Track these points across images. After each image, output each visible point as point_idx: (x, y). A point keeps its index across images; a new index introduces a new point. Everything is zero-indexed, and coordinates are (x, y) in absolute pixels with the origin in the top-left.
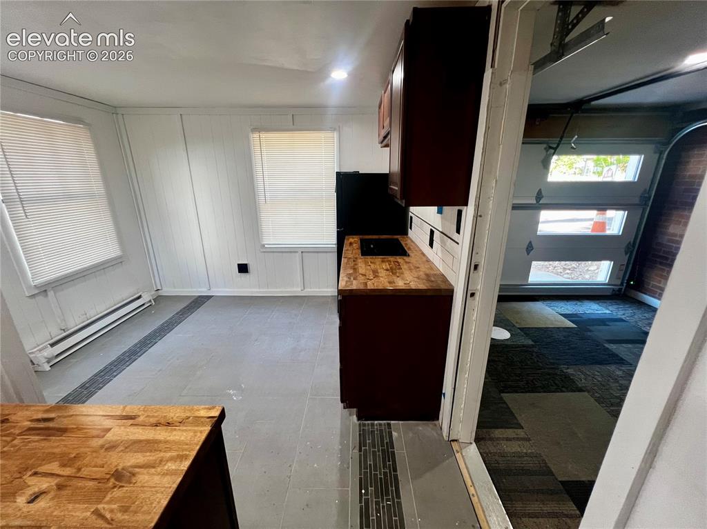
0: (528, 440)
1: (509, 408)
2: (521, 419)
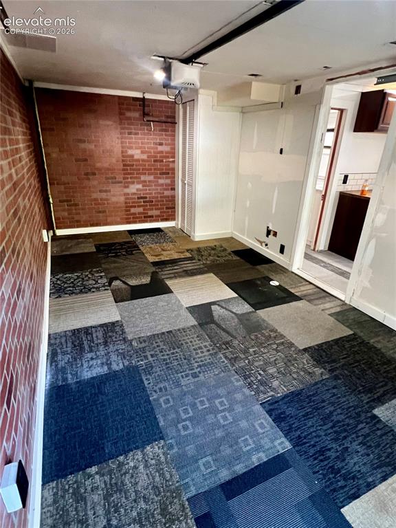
0: (323, 310)
1: (343, 324)
2: (332, 319)
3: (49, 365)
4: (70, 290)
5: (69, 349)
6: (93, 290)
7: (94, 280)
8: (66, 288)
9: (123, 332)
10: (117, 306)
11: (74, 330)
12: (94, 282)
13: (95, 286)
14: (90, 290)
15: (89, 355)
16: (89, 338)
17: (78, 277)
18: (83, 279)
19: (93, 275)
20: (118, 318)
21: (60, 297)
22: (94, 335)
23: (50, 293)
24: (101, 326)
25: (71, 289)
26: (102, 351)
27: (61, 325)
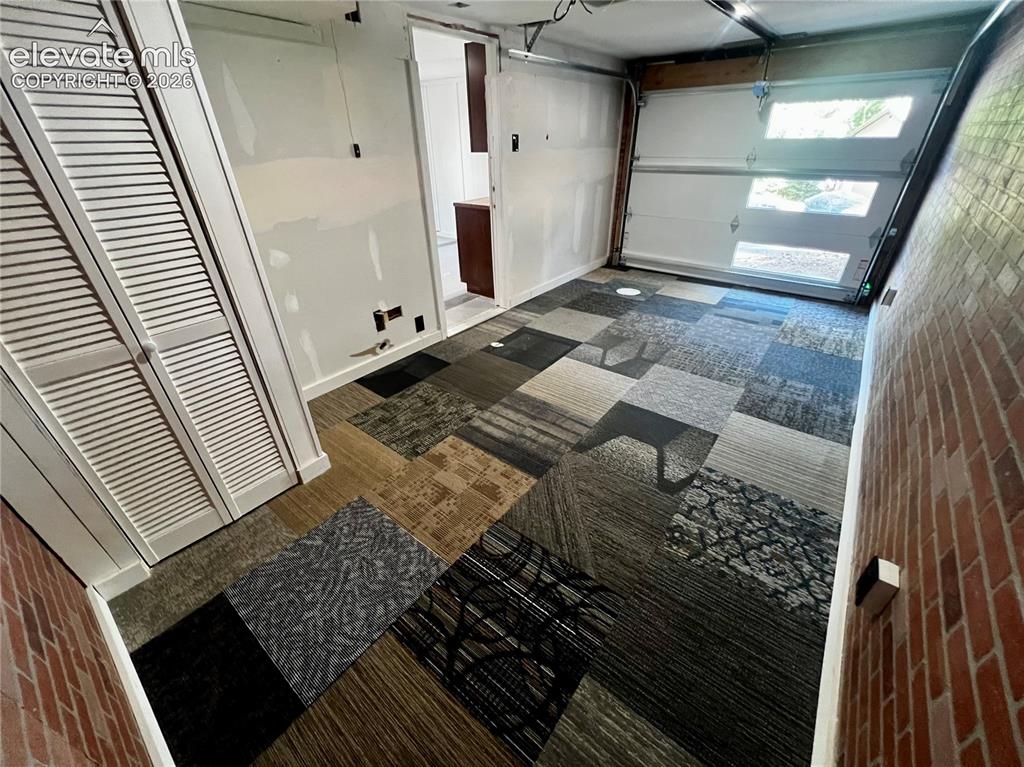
3: (853, 412)
4: (787, 517)
5: (823, 415)
6: (737, 486)
7: (713, 512)
8: (793, 532)
9: (744, 397)
10: (721, 429)
11: (808, 432)
12: (719, 506)
13: (724, 493)
14: (743, 489)
15: (801, 399)
16: (792, 414)
17: (743, 554)
18: (736, 538)
19: (702, 534)
20: (736, 415)
21: (816, 513)
22: (783, 413)
23: (837, 536)
24: (766, 418)
25: (781, 520)
26: (783, 395)
27: (827, 449)
